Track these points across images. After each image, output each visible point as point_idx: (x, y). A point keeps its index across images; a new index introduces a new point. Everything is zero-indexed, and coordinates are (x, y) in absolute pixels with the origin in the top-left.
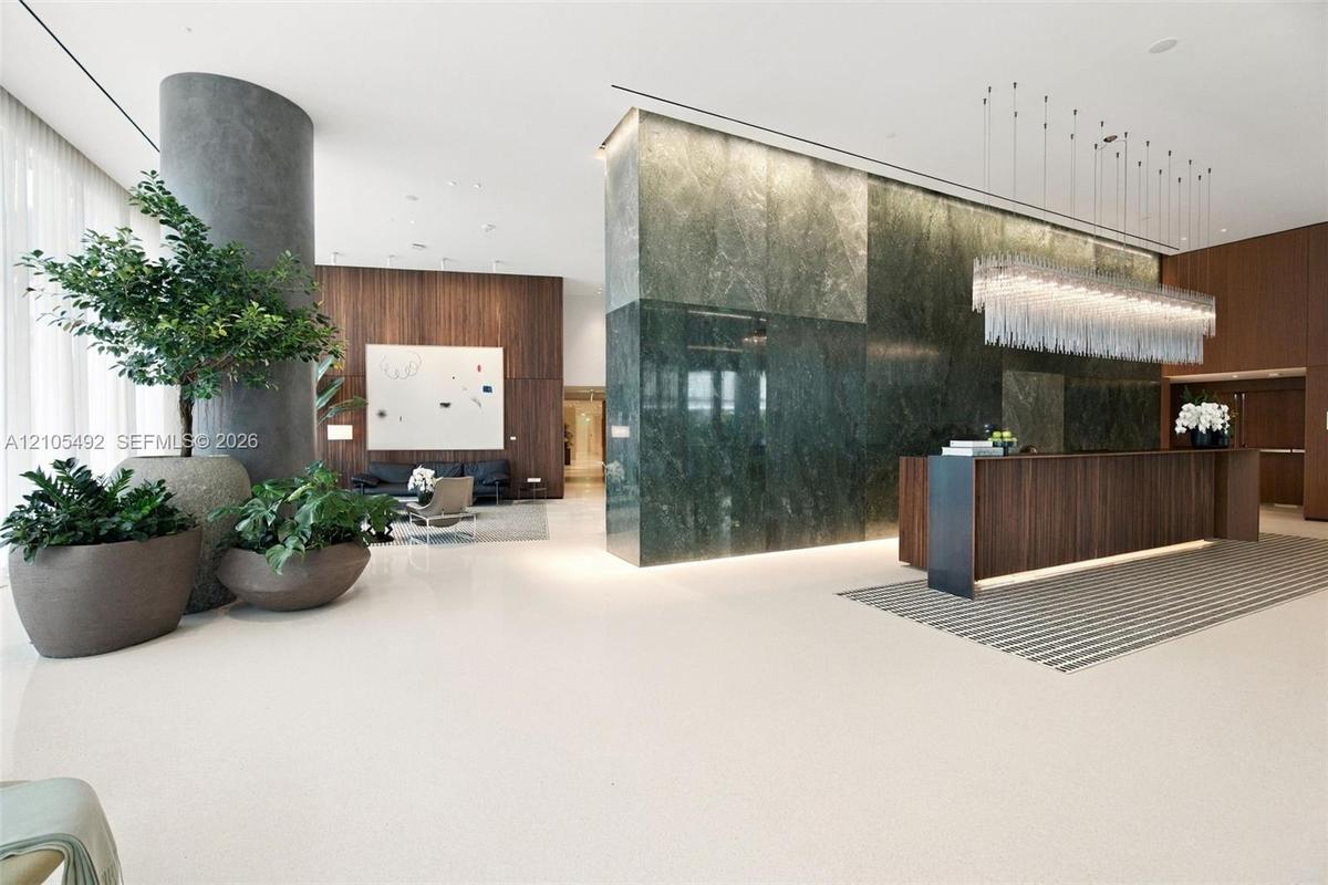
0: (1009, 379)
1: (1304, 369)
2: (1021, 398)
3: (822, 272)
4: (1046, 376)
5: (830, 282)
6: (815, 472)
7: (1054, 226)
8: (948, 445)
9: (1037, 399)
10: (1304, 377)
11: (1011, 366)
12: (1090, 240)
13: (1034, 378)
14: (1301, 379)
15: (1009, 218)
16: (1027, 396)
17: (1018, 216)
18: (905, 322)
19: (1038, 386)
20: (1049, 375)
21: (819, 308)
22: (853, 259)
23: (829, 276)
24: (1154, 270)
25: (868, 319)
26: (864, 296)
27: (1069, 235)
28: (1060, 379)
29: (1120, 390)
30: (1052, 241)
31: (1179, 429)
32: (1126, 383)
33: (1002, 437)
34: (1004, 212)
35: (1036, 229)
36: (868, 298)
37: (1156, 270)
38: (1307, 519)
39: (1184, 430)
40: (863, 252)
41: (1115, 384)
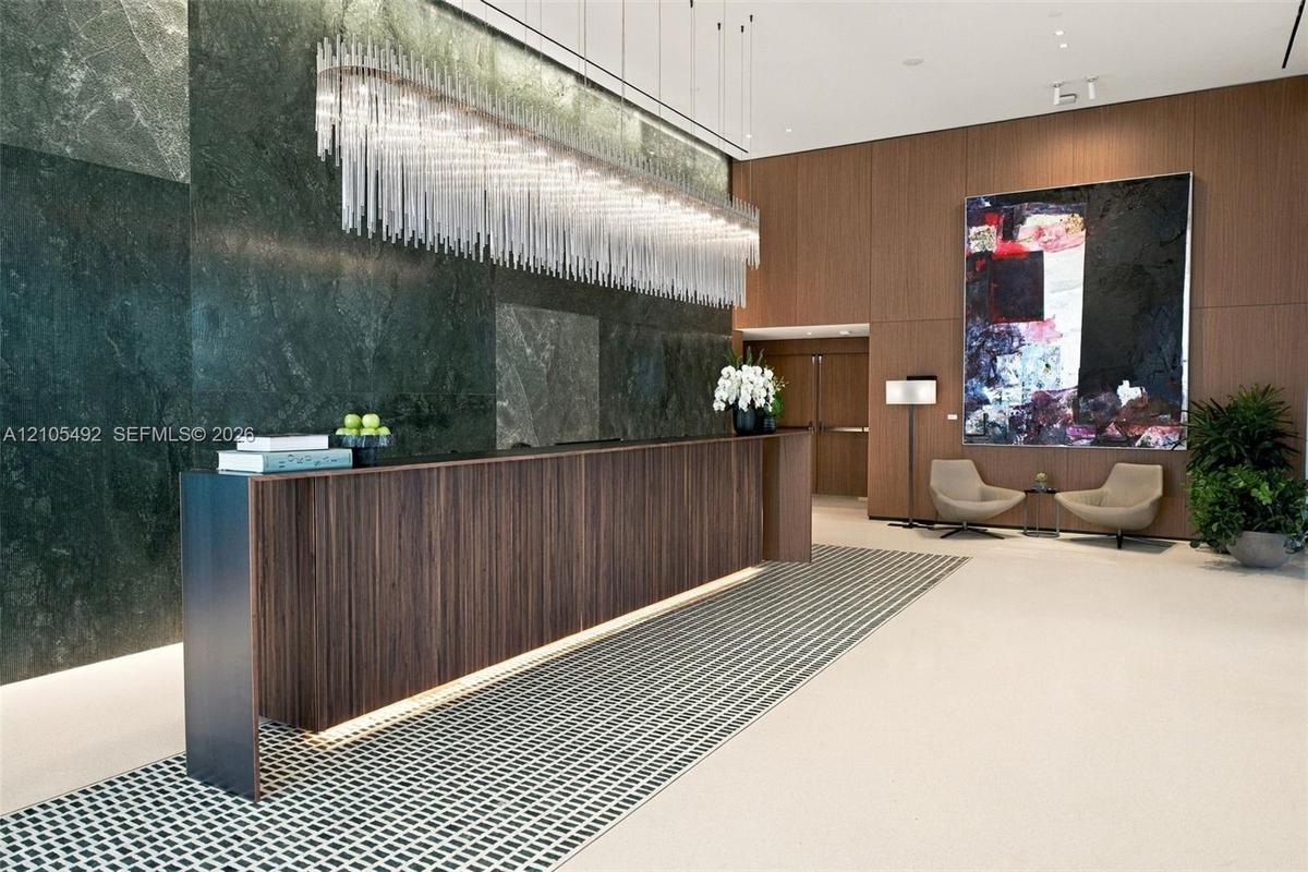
0: (508, 319)
1: (868, 325)
2: (529, 351)
3: (55, 47)
4: (570, 319)
5: (79, 75)
6: (44, 504)
7: (580, 78)
8: (232, 446)
9: (556, 355)
10: (868, 338)
11: (511, 299)
12: (637, 115)
13: (551, 318)
14: (864, 340)
15: (503, 44)
16: (539, 349)
17: (521, 46)
18: (291, 194)
19: (558, 332)
20: (574, 316)
21: (44, 128)
22: (150, 39)
23: (75, 60)
24: (721, 179)
25: (194, 173)
26: (182, 123)
27: (605, 99)
28: (593, 324)
29: (679, 346)
30: (576, 103)
31: (718, 406)
32: (688, 337)
33: (361, 426)
34: (494, 32)
35: (549, 75)
36: (193, 131)
37: (726, 179)
38: (871, 518)
39: (723, 406)
40: (178, 29)
41: (672, 336)
